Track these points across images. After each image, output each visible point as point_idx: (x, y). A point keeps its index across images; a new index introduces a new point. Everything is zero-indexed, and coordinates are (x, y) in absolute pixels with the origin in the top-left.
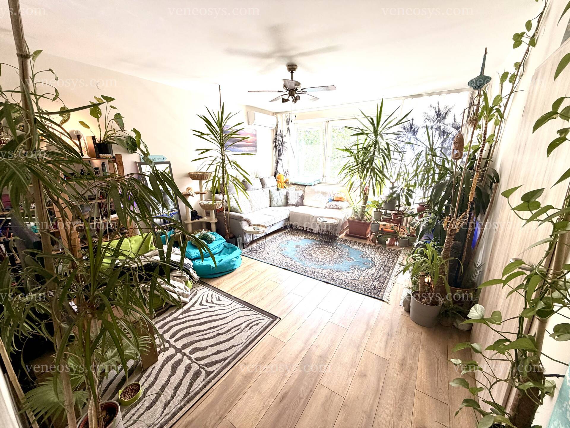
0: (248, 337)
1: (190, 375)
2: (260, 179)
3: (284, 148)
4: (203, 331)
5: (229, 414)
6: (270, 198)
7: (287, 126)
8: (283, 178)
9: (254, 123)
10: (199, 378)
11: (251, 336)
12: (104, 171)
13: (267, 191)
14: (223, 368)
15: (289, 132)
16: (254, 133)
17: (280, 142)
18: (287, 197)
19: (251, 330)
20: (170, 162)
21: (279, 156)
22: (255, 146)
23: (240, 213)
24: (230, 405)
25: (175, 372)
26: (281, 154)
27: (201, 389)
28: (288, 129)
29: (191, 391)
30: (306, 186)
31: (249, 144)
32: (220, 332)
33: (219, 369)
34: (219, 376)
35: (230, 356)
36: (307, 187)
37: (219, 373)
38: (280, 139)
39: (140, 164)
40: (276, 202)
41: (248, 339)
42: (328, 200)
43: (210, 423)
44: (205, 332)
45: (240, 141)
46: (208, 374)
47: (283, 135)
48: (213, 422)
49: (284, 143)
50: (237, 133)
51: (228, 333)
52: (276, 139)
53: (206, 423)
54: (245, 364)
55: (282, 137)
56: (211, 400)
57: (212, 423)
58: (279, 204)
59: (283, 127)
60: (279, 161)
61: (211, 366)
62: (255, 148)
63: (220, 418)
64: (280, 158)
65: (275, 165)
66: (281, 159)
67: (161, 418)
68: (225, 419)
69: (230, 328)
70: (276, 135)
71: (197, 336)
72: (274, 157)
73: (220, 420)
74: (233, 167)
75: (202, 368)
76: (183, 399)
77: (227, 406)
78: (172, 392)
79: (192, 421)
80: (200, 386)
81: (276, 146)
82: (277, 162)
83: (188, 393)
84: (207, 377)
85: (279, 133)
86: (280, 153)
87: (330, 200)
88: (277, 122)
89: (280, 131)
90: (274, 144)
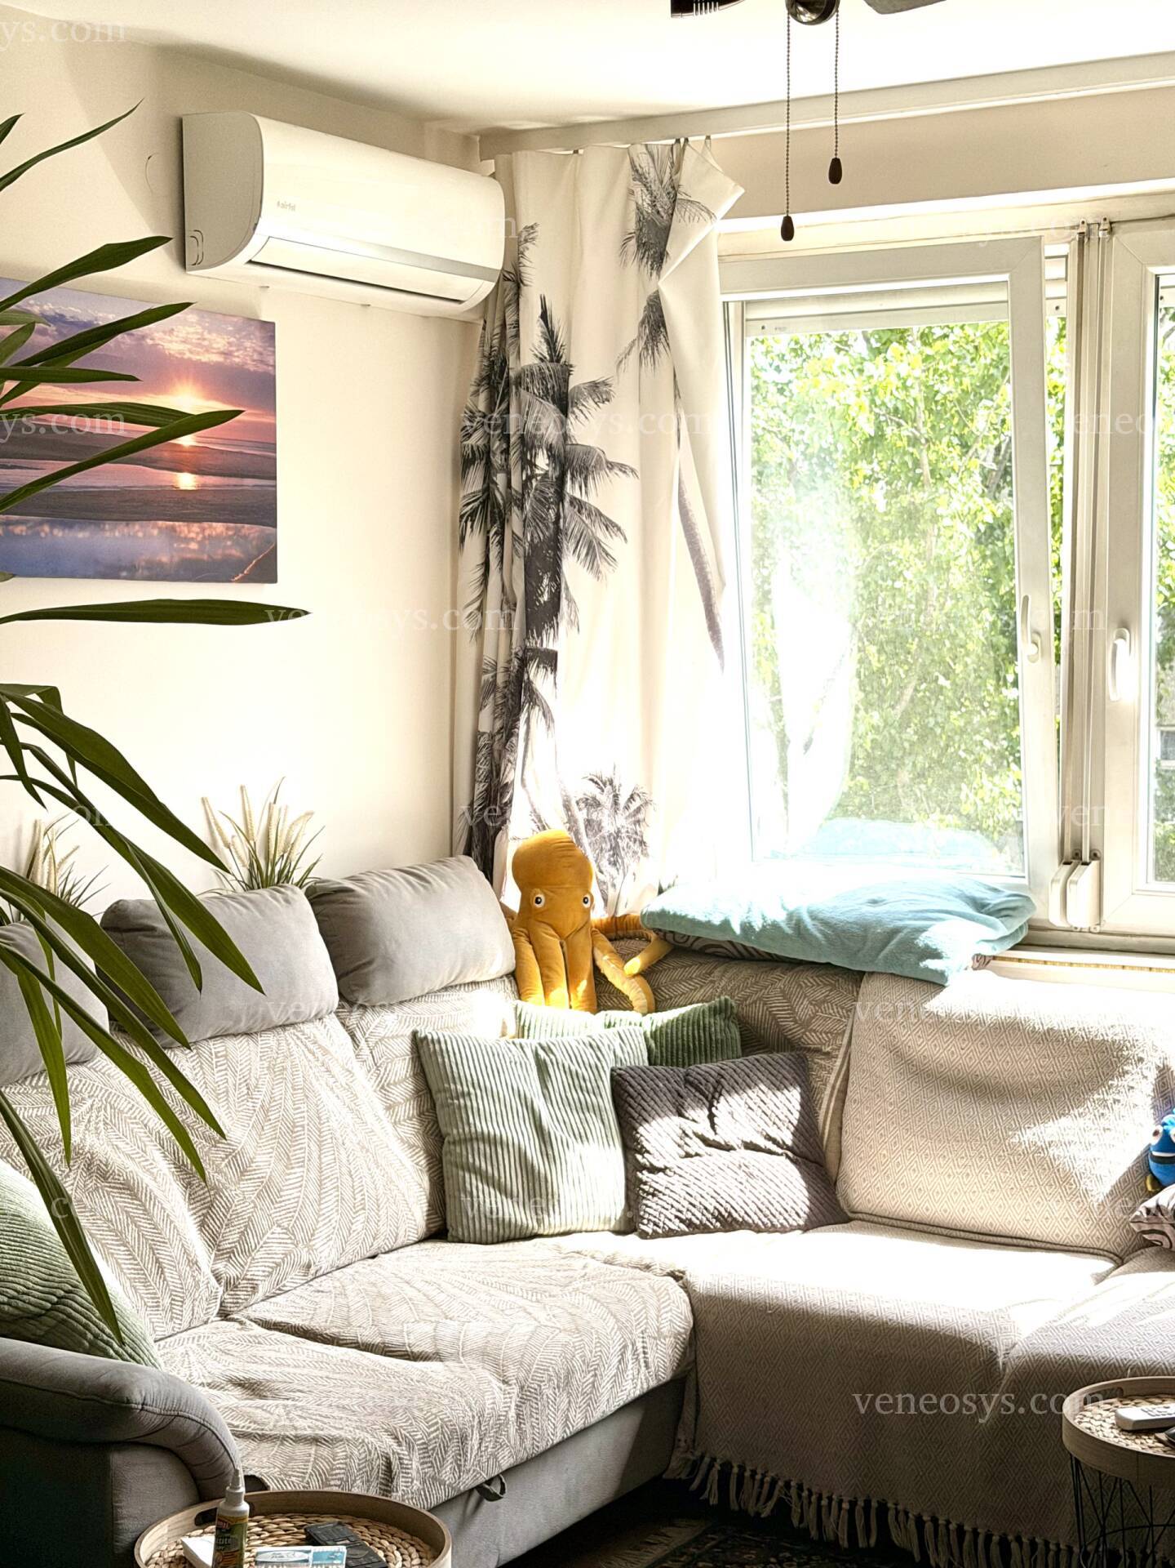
3: (572, 521)
7: (643, 284)
16: (245, 355)
17: (542, 463)
22: (264, 512)
23: (95, 1349)
45: (124, 452)
47: (578, 379)
50: (80, 363)
60: (536, 676)
62: (251, 531)
74: (35, 769)
81: (491, 511)
85: (530, 350)
86: (543, 588)
88: (516, 244)
89: (551, 338)
90: (475, 482)
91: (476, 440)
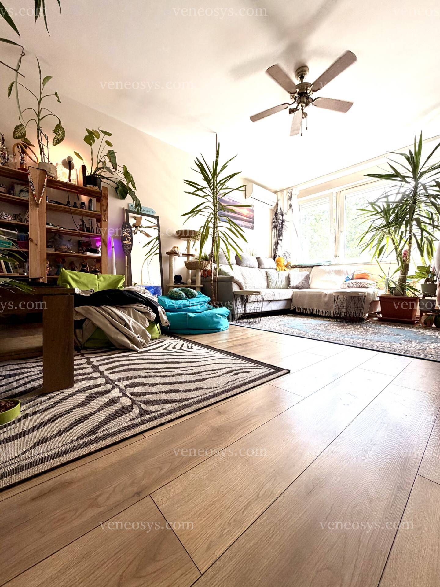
0: (229, 382)
1: (111, 410)
2: (257, 258)
3: (284, 226)
4: (158, 369)
5: (163, 490)
6: (268, 280)
7: (290, 202)
8: (284, 262)
9: (251, 196)
10: (124, 416)
11: (235, 382)
12: (90, 208)
13: (263, 271)
14: (175, 410)
15: (291, 209)
17: (280, 221)
18: (288, 279)
19: (236, 377)
20: (159, 217)
21: (279, 236)
22: (252, 223)
24: (172, 471)
25: (90, 402)
26: (282, 234)
27: (119, 432)
28: (291, 206)
29: (101, 430)
30: (312, 267)
31: (245, 218)
32: (182, 372)
33: (166, 410)
34: (163, 420)
35: (193, 398)
36: (314, 267)
37: (164, 415)
38: (281, 217)
39: (128, 211)
40: (275, 283)
41: (228, 384)
42: (345, 280)
43: (108, 499)
44: (159, 370)
46: (143, 413)
47: (284, 213)
48: (118, 497)
49: (284, 221)
51: (196, 375)
52: (276, 218)
53: (99, 496)
54: (220, 412)
55: (283, 215)
56: (131, 453)
57: (112, 501)
58: (278, 286)
59: (284, 205)
60: (279, 242)
61: (154, 405)
63: (138, 493)
64: (280, 238)
65: (274, 247)
66: (281, 240)
67: (14, 461)
68: (149, 498)
69: (200, 371)
70: (276, 215)
71: (146, 373)
72: (273, 238)
73: (136, 498)
75: (136, 404)
76: (78, 439)
77: (163, 472)
78: (67, 425)
79: (70, 483)
80: (120, 427)
81: (275, 227)
82: (277, 244)
83: (93, 431)
84: (141, 417)
85: (279, 211)
86: (280, 233)
87: (348, 279)
88: (278, 200)
89: (281, 209)
90: (274, 224)
91: (274, 220)
